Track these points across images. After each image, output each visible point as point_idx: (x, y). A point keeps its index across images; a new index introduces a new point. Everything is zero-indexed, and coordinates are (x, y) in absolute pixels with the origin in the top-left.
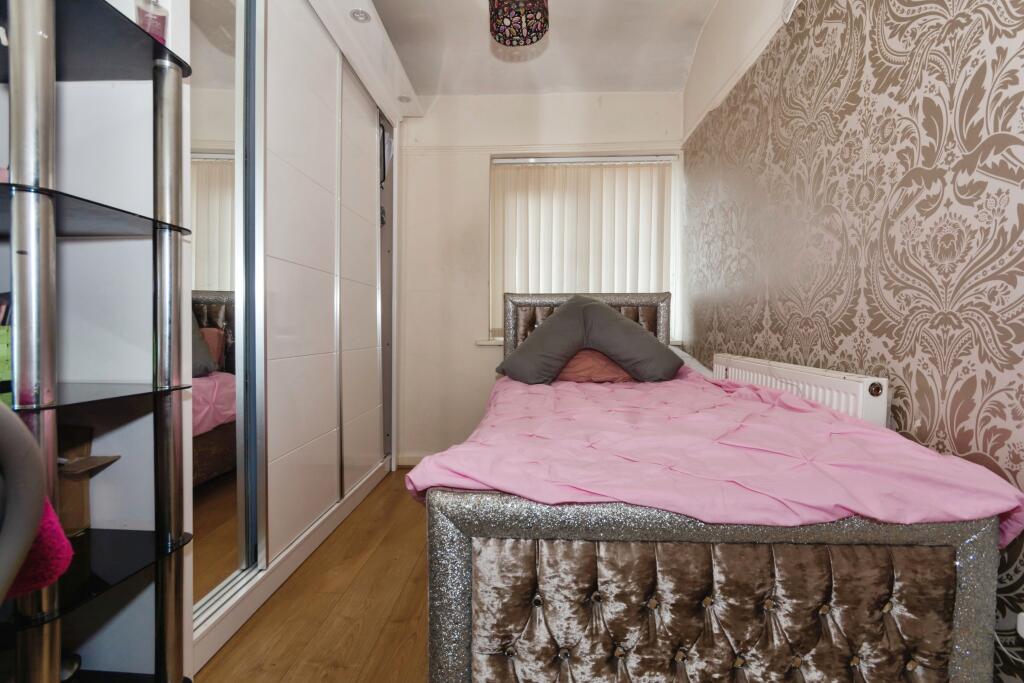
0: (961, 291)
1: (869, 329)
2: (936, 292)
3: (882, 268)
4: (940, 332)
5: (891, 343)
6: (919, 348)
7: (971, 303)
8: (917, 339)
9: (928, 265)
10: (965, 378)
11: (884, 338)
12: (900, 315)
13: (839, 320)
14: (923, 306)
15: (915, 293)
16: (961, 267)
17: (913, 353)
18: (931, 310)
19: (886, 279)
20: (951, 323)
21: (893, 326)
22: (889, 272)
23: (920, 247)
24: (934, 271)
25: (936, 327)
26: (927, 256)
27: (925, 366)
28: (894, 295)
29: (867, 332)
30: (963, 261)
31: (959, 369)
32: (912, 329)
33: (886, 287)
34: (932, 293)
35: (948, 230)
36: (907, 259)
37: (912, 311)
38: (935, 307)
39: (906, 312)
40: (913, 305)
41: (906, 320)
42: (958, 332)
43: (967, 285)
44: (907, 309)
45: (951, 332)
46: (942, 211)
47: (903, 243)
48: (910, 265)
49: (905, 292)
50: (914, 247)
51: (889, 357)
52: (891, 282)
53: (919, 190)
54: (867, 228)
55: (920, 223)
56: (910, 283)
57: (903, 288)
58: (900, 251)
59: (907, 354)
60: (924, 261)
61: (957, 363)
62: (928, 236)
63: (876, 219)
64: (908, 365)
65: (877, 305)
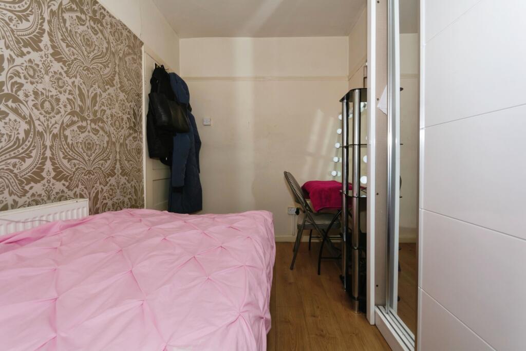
0: (94, 163)
1: (54, 178)
2: (86, 162)
3: (61, 148)
4: (87, 177)
5: (67, 184)
6: (80, 184)
7: (97, 167)
8: (79, 181)
9: (82, 152)
10: (96, 191)
11: (63, 182)
12: (71, 171)
13: (29, 174)
14: (81, 167)
15: (78, 162)
16: (93, 155)
17: (77, 186)
18: (84, 169)
19: (63, 154)
20: (91, 173)
21: (68, 176)
22: (66, 151)
23: (79, 144)
24: (85, 154)
25: (86, 175)
26: (82, 148)
27: (83, 191)
28: (68, 162)
29: (52, 180)
30: (94, 153)
31: (94, 189)
32: (77, 177)
33: (64, 158)
34: (85, 163)
35: (89, 141)
36: (74, 147)
37: (77, 169)
38: (86, 168)
39: (74, 170)
40: (77, 167)
41: (74, 173)
42: (93, 176)
43: (95, 161)
44: (75, 168)
45: (91, 177)
46: (86, 133)
47: (72, 140)
48: (75, 150)
49: (73, 161)
50: (77, 143)
51: (66, 190)
52: (66, 156)
53: (78, 121)
54: (50, 126)
55: (79, 134)
56: (75, 157)
57: (72, 160)
58: (70, 143)
59: (75, 187)
60: (81, 150)
61: (93, 187)
62: (83, 141)
63: (56, 123)
64: (76, 192)
65: (58, 165)
